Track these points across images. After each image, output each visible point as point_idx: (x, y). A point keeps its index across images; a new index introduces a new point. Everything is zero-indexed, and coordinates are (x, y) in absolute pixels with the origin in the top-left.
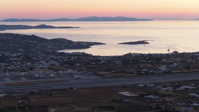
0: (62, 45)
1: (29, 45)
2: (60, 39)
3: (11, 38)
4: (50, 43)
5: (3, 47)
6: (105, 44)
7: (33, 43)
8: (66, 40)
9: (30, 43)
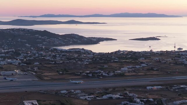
0: (71, 40)
1: (37, 40)
2: (72, 34)
3: (22, 33)
4: (59, 39)
5: (11, 42)
6: (117, 40)
7: (40, 39)
8: (78, 35)
9: (38, 38)
